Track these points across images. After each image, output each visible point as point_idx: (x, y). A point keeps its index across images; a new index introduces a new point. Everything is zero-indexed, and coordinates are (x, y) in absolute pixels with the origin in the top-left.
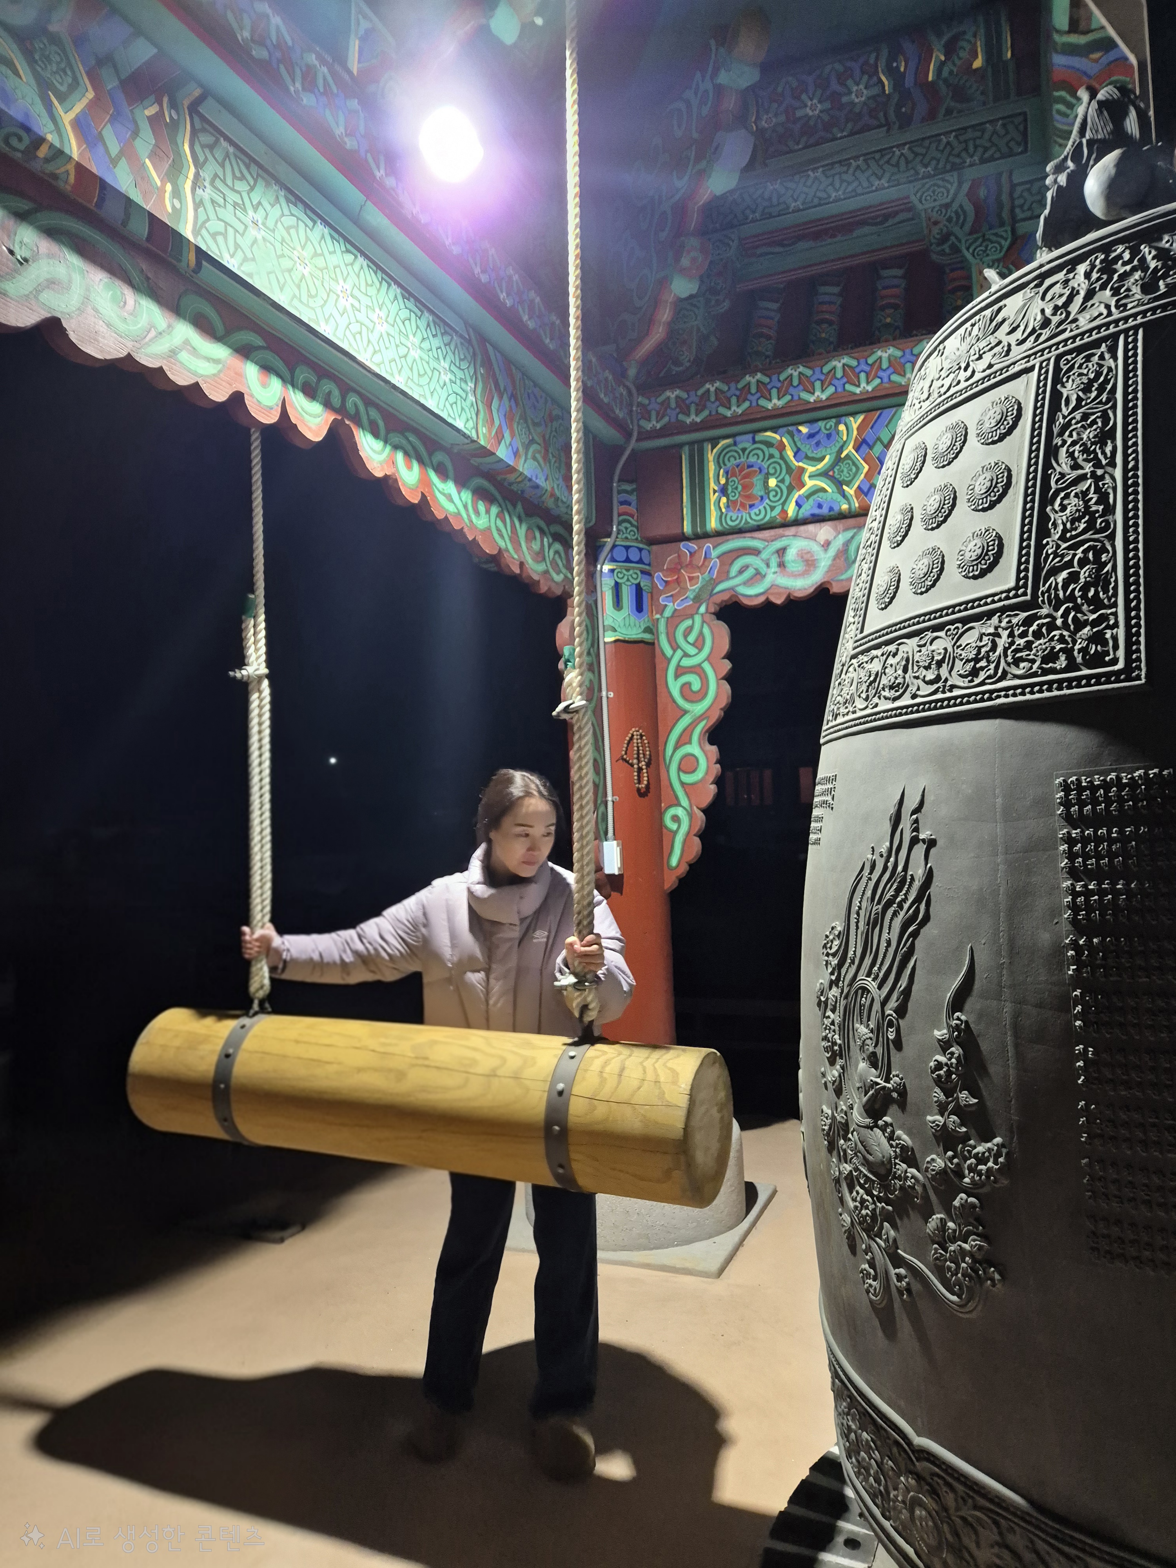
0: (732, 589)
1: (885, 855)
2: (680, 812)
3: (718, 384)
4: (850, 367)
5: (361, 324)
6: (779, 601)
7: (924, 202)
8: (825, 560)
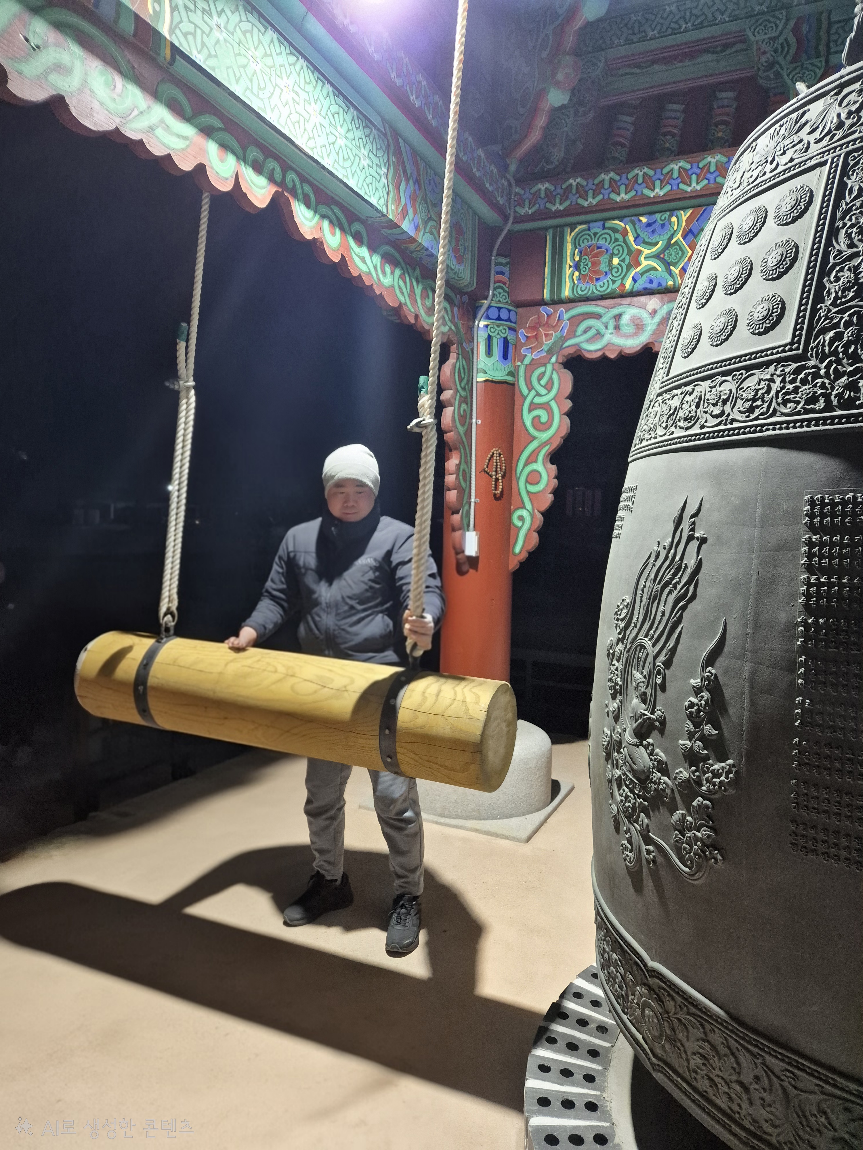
0: (577, 345)
1: (667, 548)
2: (524, 513)
3: (579, 180)
4: (684, 169)
5: (300, 115)
6: (612, 356)
7: (756, 34)
8: (651, 325)
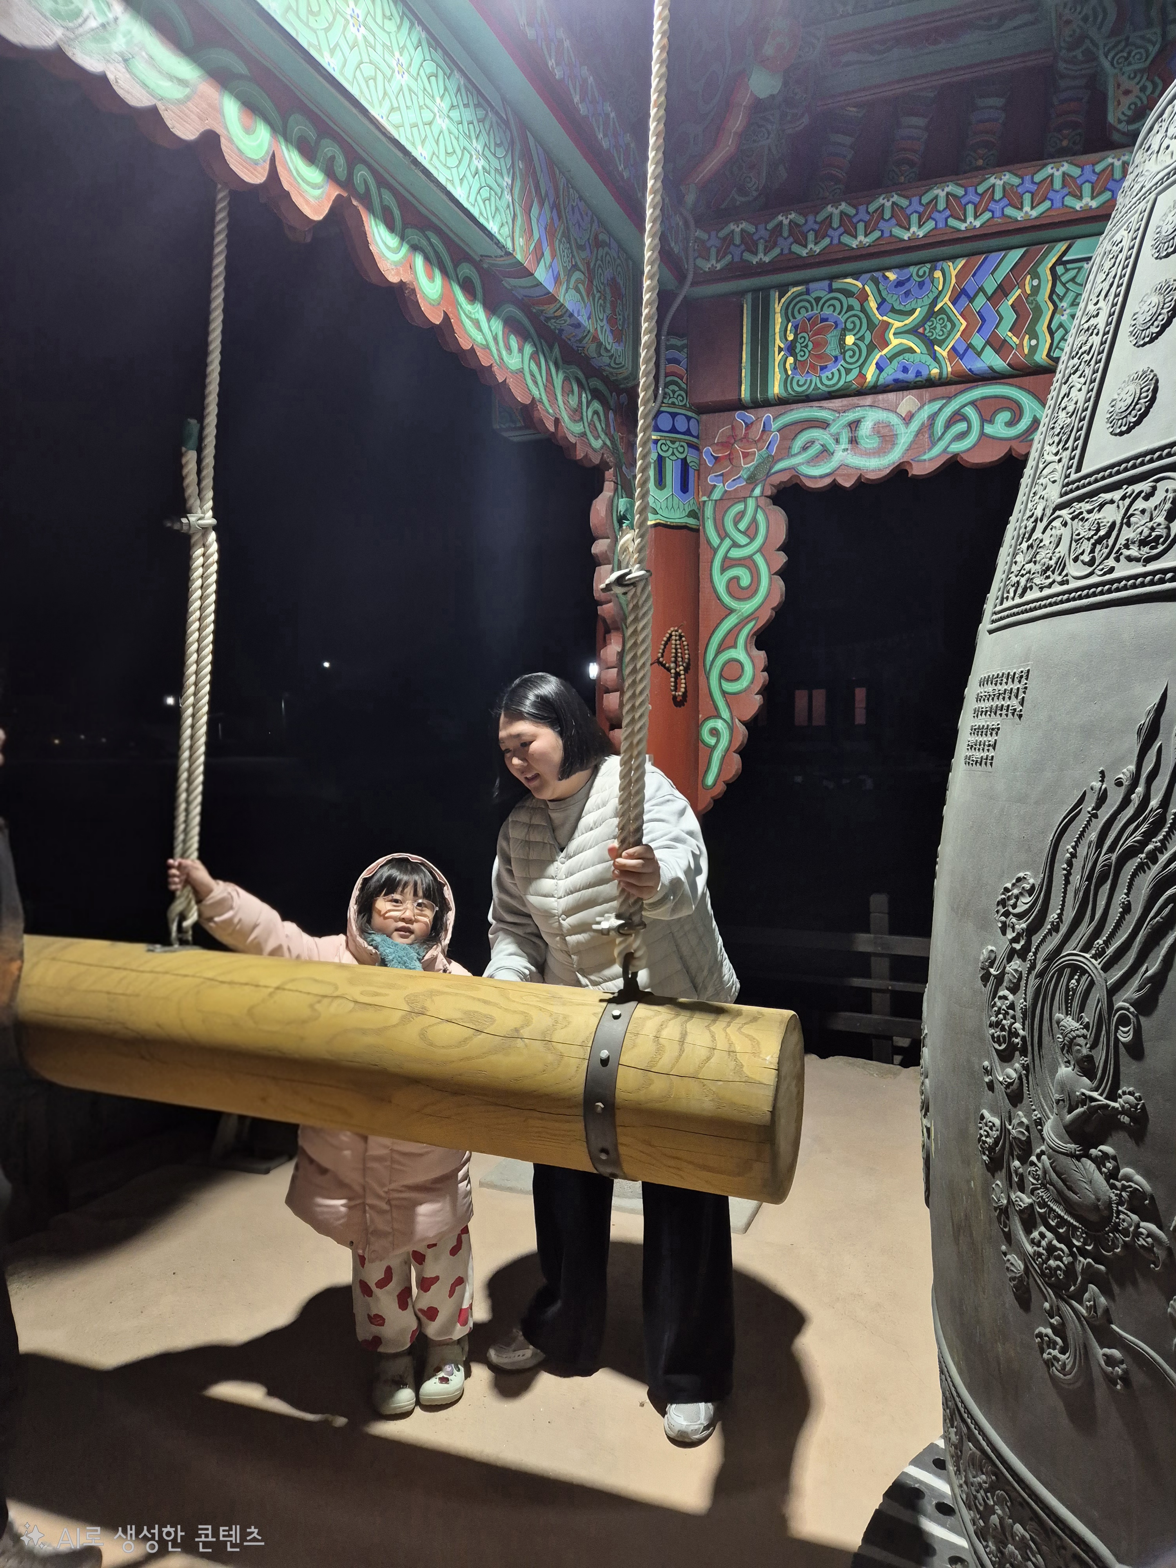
0: (793, 468)
1: (1126, 783)
2: (719, 724)
3: (793, 216)
4: (955, 196)
6: (847, 483)
8: (905, 436)
